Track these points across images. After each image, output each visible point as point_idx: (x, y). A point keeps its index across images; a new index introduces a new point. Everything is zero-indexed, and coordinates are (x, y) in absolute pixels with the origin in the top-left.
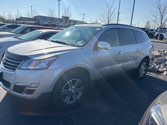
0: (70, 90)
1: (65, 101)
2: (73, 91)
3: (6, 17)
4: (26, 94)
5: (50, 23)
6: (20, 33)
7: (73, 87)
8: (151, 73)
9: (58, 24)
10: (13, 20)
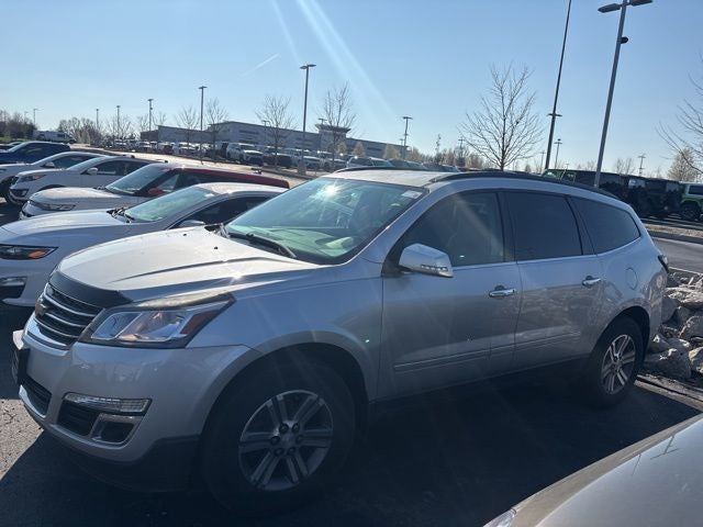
0: (276, 433)
1: (252, 478)
2: (287, 437)
3: (104, 126)
4: (103, 439)
5: (270, 151)
6: (137, 194)
7: (290, 424)
8: (665, 382)
9: (300, 158)
10: (131, 137)
